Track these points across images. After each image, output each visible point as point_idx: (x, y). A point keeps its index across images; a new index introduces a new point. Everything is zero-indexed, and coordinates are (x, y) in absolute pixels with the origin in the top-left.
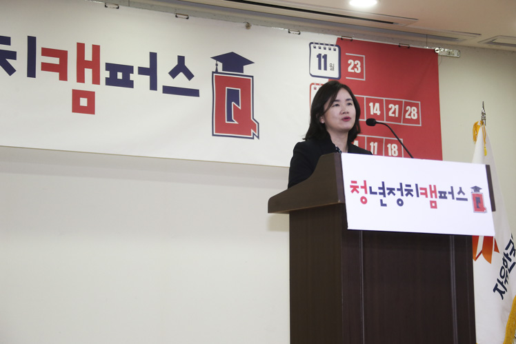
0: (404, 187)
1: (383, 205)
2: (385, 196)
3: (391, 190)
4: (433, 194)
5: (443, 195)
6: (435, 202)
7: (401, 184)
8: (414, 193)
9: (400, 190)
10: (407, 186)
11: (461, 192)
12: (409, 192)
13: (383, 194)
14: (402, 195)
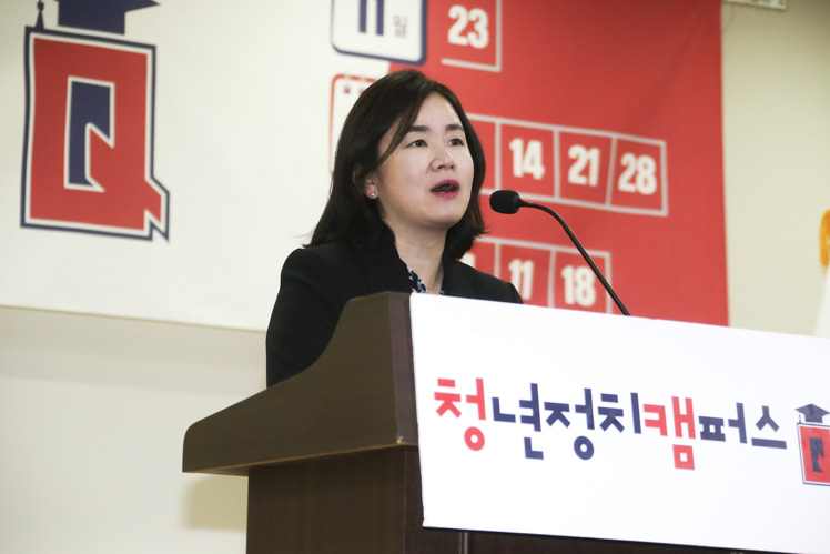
0: (597, 403)
1: (532, 454)
2: (538, 428)
3: (558, 411)
4: (685, 426)
5: (712, 429)
6: (688, 450)
7: (588, 393)
8: (627, 420)
9: (586, 409)
10: (606, 398)
11: (766, 420)
12: (612, 417)
13: (534, 421)
14: (591, 426)
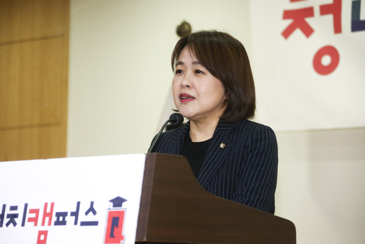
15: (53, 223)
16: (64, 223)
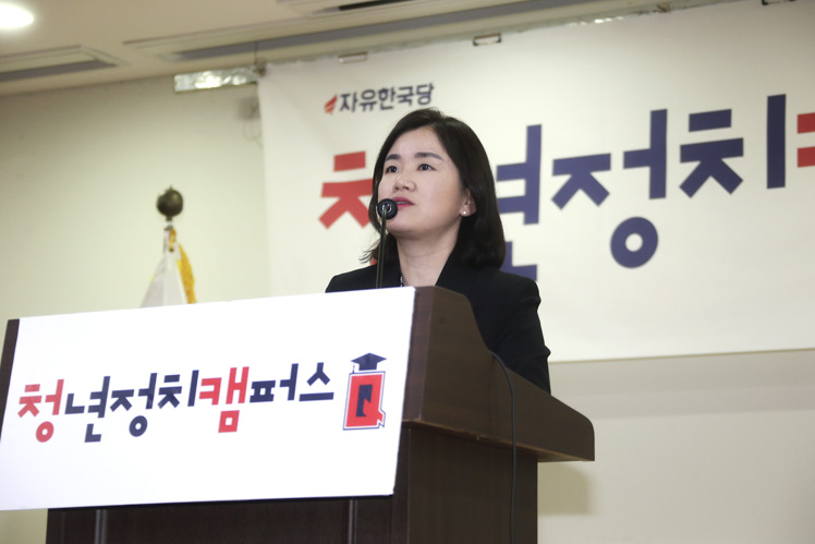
0: (160, 384)
2: (102, 415)
3: (123, 398)
4: (236, 393)
5: (263, 393)
7: (154, 377)
8: (183, 397)
9: (148, 391)
10: (169, 378)
11: (320, 374)
12: (170, 396)
13: (100, 409)
14: (149, 406)
15: (248, 398)
16: (269, 397)
